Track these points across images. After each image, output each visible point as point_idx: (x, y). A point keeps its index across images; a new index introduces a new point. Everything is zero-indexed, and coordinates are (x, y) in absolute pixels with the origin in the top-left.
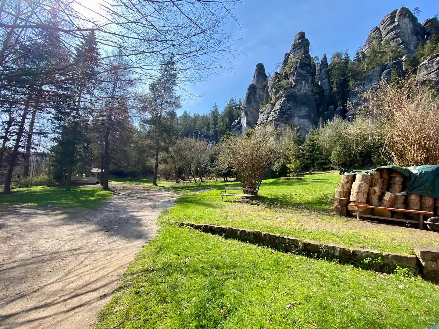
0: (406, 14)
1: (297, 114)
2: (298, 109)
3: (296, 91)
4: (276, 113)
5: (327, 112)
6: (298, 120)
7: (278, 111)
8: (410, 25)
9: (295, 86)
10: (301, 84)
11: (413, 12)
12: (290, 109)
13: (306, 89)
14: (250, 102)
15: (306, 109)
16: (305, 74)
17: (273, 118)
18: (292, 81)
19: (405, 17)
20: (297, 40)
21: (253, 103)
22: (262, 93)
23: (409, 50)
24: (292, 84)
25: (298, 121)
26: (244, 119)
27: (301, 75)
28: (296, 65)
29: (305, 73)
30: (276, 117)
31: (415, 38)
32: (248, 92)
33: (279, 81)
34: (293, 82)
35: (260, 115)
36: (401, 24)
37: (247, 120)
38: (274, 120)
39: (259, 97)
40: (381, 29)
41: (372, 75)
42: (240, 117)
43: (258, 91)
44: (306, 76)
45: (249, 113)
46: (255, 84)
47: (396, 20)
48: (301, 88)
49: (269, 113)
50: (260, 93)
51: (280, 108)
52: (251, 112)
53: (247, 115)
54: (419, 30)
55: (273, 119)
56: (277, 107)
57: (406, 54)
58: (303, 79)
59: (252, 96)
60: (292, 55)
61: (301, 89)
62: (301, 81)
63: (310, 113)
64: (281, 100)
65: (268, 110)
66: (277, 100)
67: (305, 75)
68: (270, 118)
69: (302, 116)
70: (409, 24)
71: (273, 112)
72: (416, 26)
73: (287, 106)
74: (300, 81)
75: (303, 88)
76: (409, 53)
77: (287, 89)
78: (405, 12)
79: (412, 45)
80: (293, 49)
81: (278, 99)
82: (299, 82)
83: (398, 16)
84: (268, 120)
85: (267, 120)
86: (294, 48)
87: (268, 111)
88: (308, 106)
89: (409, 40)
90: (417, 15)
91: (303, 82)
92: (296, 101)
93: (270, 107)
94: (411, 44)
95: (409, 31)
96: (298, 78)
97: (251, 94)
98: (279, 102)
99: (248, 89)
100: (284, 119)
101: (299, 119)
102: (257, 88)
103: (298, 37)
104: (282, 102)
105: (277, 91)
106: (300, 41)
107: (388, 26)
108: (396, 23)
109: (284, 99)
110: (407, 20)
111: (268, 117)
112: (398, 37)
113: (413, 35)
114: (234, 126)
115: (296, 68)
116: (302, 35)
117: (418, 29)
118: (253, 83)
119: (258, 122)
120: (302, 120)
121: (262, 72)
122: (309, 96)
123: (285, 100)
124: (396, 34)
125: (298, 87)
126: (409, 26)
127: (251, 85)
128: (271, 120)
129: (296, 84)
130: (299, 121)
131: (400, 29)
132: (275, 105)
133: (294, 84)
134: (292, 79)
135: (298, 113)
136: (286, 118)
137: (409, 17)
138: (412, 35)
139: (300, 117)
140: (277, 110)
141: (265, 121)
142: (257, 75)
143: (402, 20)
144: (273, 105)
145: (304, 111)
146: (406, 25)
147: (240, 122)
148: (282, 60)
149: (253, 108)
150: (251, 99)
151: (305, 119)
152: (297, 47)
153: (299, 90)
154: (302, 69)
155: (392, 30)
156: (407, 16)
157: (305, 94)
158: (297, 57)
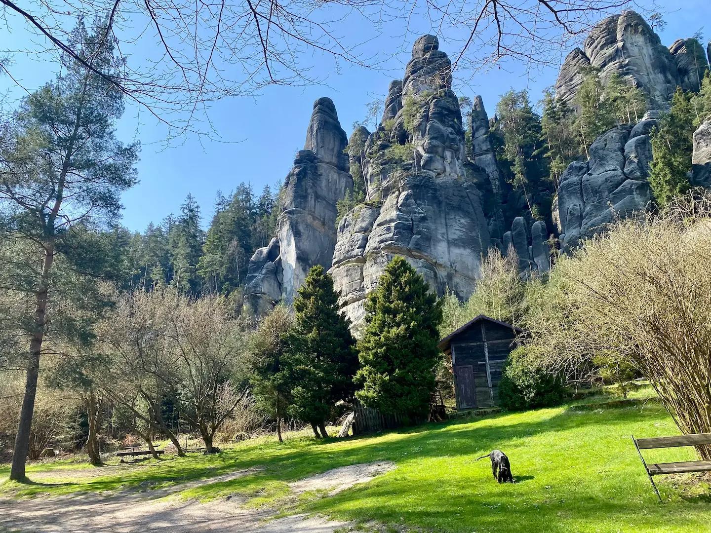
0: (637, 25)
1: (444, 234)
2: (443, 221)
3: (433, 174)
4: (389, 229)
5: (509, 233)
6: (446, 250)
7: (393, 224)
8: (648, 50)
9: (429, 162)
10: (443, 158)
11: (650, 24)
12: (423, 219)
13: (455, 172)
14: (305, 197)
15: (462, 221)
16: (451, 133)
17: (381, 242)
18: (420, 150)
19: (636, 31)
20: (420, 54)
21: (311, 201)
22: (336, 176)
23: (652, 101)
24: (420, 157)
25: (447, 253)
26: (289, 245)
27: (443, 135)
28: (427, 111)
29: (450, 131)
30: (391, 239)
31: (660, 77)
32: (297, 170)
33: (384, 147)
34: (422, 152)
35: (339, 234)
36: (628, 45)
37: (298, 248)
38: (384, 249)
39: (327, 186)
40: (588, 54)
41: (603, 149)
42: (274, 239)
43: (323, 169)
44: (453, 140)
45: (301, 228)
46: (314, 151)
47: (619, 37)
48: (445, 168)
49: (366, 230)
50: (329, 175)
51: (399, 217)
52: (307, 226)
53: (297, 234)
54: (666, 61)
55: (383, 245)
56: (389, 212)
57: (648, 110)
58: (447, 147)
59: (308, 183)
60: (409, 87)
61: (445, 171)
62: (444, 151)
63: (474, 234)
64: (398, 197)
65: (363, 220)
66: (386, 196)
67: (451, 136)
68: (372, 243)
69: (456, 240)
70: (645, 47)
71: (379, 225)
72: (659, 52)
73: (415, 213)
74: (440, 150)
75: (448, 169)
76: (653, 109)
77: (408, 169)
78: (635, 23)
79: (657, 93)
80: (413, 73)
81: (386, 192)
82: (437, 153)
83: (621, 29)
84: (367, 249)
85: (363, 247)
86: (415, 69)
87: (364, 225)
88: (466, 214)
89: (650, 81)
90: (659, 30)
91: (448, 154)
92: (436, 200)
93: (367, 212)
94: (655, 90)
95: (648, 62)
96: (435, 142)
97: (305, 177)
98: (390, 200)
99: (296, 162)
100: (411, 246)
101: (449, 247)
102: (321, 162)
103: (421, 46)
104: (401, 201)
105: (384, 173)
106: (428, 56)
107: (602, 48)
108: (620, 44)
109: (405, 193)
110: (639, 39)
111: (366, 240)
112: (627, 74)
113: (656, 71)
114: (258, 265)
115: (426, 118)
116: (431, 44)
117: (664, 58)
118: (307, 146)
119: (336, 254)
120: (456, 251)
121: (331, 120)
122: (466, 188)
123: (407, 197)
124: (621, 67)
125: (437, 165)
126: (645, 51)
127: (304, 151)
128: (375, 248)
129: (431, 157)
130: (449, 253)
131: (629, 56)
132: (380, 207)
133: (425, 155)
134: (419, 145)
135: (444, 230)
136: (417, 244)
137: (643, 33)
138: (654, 71)
139: (452, 243)
140: (391, 221)
141: (357, 251)
142: (319, 129)
143: (629, 37)
144: (376, 208)
145: (458, 226)
146: (640, 49)
147: (274, 252)
148: (385, 95)
149: (312, 213)
150: (306, 190)
151: (464, 248)
152: (422, 68)
153: (439, 174)
154: (442, 122)
155: (612, 58)
156: (640, 30)
157: (456, 182)
158: (425, 92)
